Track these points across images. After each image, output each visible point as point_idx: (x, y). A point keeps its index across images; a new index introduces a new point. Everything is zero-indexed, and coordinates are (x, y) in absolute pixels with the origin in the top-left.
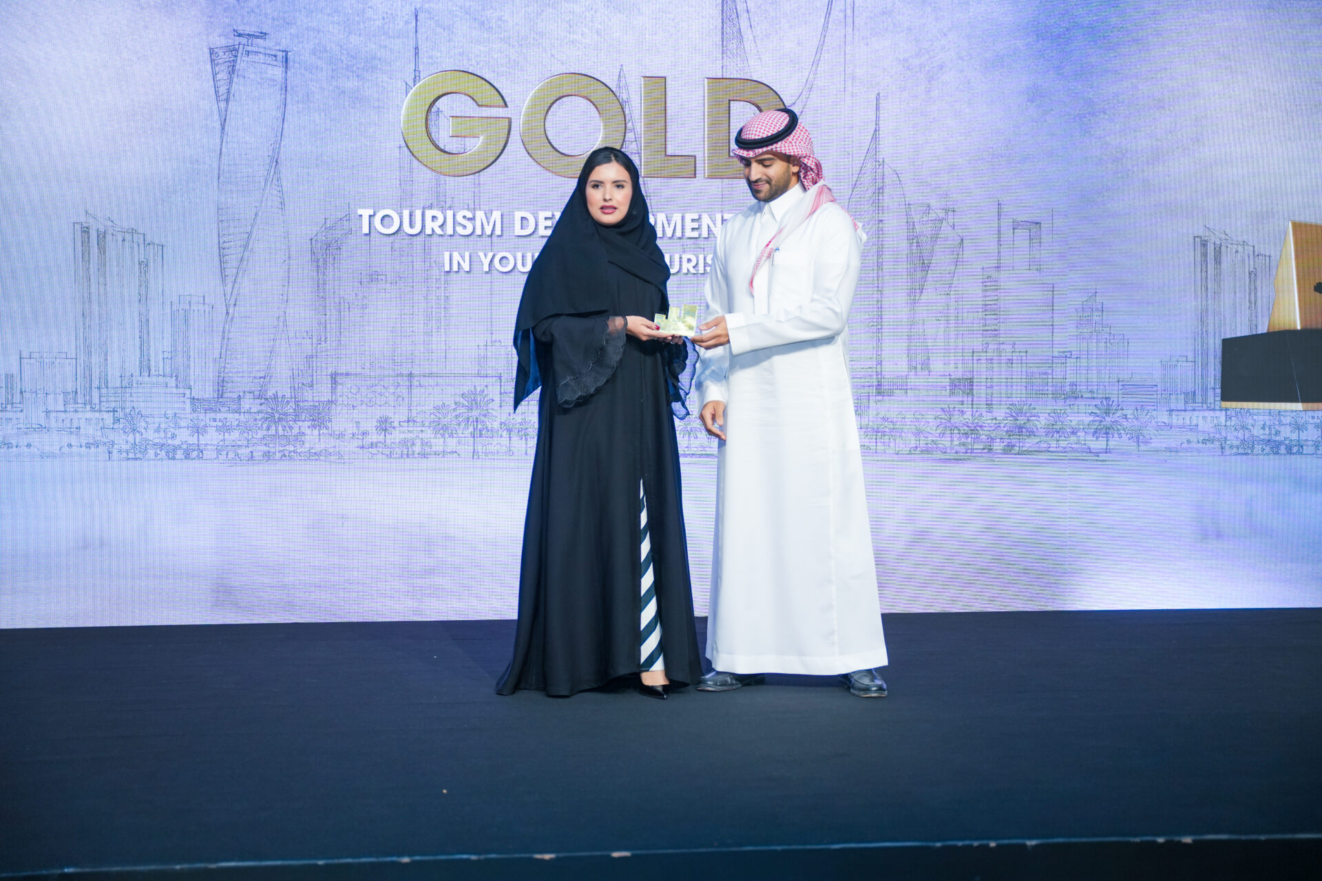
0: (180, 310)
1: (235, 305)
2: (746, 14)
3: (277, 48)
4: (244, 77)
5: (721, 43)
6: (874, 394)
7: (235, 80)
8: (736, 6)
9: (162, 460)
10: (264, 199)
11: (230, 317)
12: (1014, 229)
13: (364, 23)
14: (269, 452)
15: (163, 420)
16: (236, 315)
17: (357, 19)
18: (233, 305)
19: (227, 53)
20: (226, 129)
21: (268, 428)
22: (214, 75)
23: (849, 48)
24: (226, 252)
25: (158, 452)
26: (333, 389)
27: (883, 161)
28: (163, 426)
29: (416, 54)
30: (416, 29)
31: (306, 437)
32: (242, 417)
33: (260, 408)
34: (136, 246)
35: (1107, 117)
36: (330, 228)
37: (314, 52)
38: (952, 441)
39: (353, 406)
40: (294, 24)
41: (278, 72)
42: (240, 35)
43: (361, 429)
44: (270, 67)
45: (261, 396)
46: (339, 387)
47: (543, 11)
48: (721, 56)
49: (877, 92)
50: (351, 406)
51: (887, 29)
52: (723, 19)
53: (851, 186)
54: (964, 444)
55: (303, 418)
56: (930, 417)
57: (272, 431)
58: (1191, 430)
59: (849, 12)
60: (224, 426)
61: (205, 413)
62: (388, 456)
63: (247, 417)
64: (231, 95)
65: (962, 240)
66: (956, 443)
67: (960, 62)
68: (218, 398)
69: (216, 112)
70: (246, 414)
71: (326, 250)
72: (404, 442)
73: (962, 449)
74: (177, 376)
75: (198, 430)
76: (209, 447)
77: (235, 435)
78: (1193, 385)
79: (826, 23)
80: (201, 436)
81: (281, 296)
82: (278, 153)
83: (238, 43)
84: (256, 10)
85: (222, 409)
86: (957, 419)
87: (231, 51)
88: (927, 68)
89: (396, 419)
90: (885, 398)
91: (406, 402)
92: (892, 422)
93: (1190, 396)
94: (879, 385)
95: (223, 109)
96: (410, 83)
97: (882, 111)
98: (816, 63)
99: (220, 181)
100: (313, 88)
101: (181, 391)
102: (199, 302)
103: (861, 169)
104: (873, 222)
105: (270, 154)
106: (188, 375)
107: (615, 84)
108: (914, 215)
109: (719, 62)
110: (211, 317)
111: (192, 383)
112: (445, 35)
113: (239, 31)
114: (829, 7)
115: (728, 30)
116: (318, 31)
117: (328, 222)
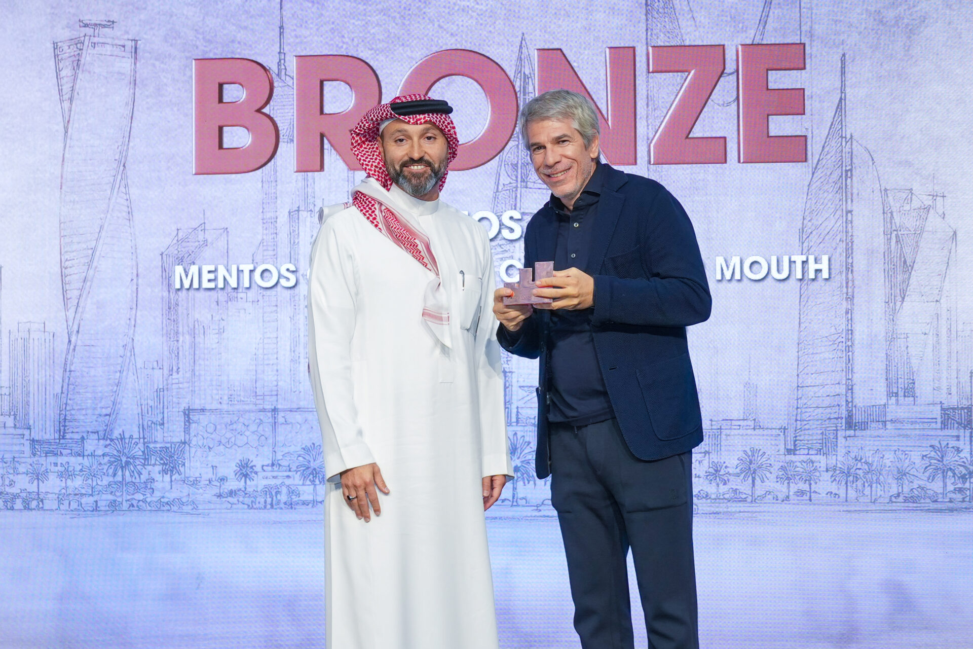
0: (20, 338)
1: (78, 332)
3: (126, 37)
4: (89, 72)
6: (844, 428)
7: (80, 76)
10: (110, 210)
11: (72, 347)
14: (115, 501)
16: (79, 343)
18: (75, 332)
19: (72, 47)
20: (70, 130)
21: (115, 475)
22: (58, 71)
24: (67, 272)
26: (187, 430)
27: (851, 136)
29: (281, 34)
30: (281, 5)
31: (156, 484)
32: (86, 462)
33: (107, 450)
36: (183, 240)
37: (166, 39)
38: (945, 485)
39: (209, 447)
40: (145, 9)
41: (126, 65)
42: (86, 26)
43: (220, 475)
44: (117, 59)
45: (106, 436)
46: (193, 426)
48: (644, 17)
49: (842, 53)
50: (207, 447)
53: (810, 169)
54: (960, 490)
55: (153, 462)
56: (916, 457)
57: (119, 478)
60: (67, 470)
61: (46, 456)
62: (249, 506)
63: (91, 461)
65: (955, 233)
66: (950, 487)
68: (60, 439)
69: (60, 112)
70: (90, 458)
71: (178, 266)
72: (267, 491)
73: (959, 496)
74: (15, 415)
75: (38, 476)
76: (50, 496)
77: (78, 482)
80: (40, 482)
81: (128, 322)
82: (126, 155)
83: (82, 35)
85: (64, 452)
86: (950, 458)
87: (76, 44)
88: (906, 21)
89: (258, 463)
90: (858, 433)
91: (270, 441)
92: (866, 463)
94: (850, 417)
95: (67, 110)
96: (274, 68)
97: (848, 75)
98: (763, 22)
99: (62, 190)
100: (165, 80)
101: (20, 431)
102: (39, 330)
103: (823, 147)
104: (839, 212)
105: (117, 157)
106: (27, 414)
107: (515, 56)
108: (892, 203)
109: (643, 25)
110: (52, 347)
111: (31, 422)
112: (314, 10)
113: (85, 22)
116: (171, 15)
117: (181, 235)
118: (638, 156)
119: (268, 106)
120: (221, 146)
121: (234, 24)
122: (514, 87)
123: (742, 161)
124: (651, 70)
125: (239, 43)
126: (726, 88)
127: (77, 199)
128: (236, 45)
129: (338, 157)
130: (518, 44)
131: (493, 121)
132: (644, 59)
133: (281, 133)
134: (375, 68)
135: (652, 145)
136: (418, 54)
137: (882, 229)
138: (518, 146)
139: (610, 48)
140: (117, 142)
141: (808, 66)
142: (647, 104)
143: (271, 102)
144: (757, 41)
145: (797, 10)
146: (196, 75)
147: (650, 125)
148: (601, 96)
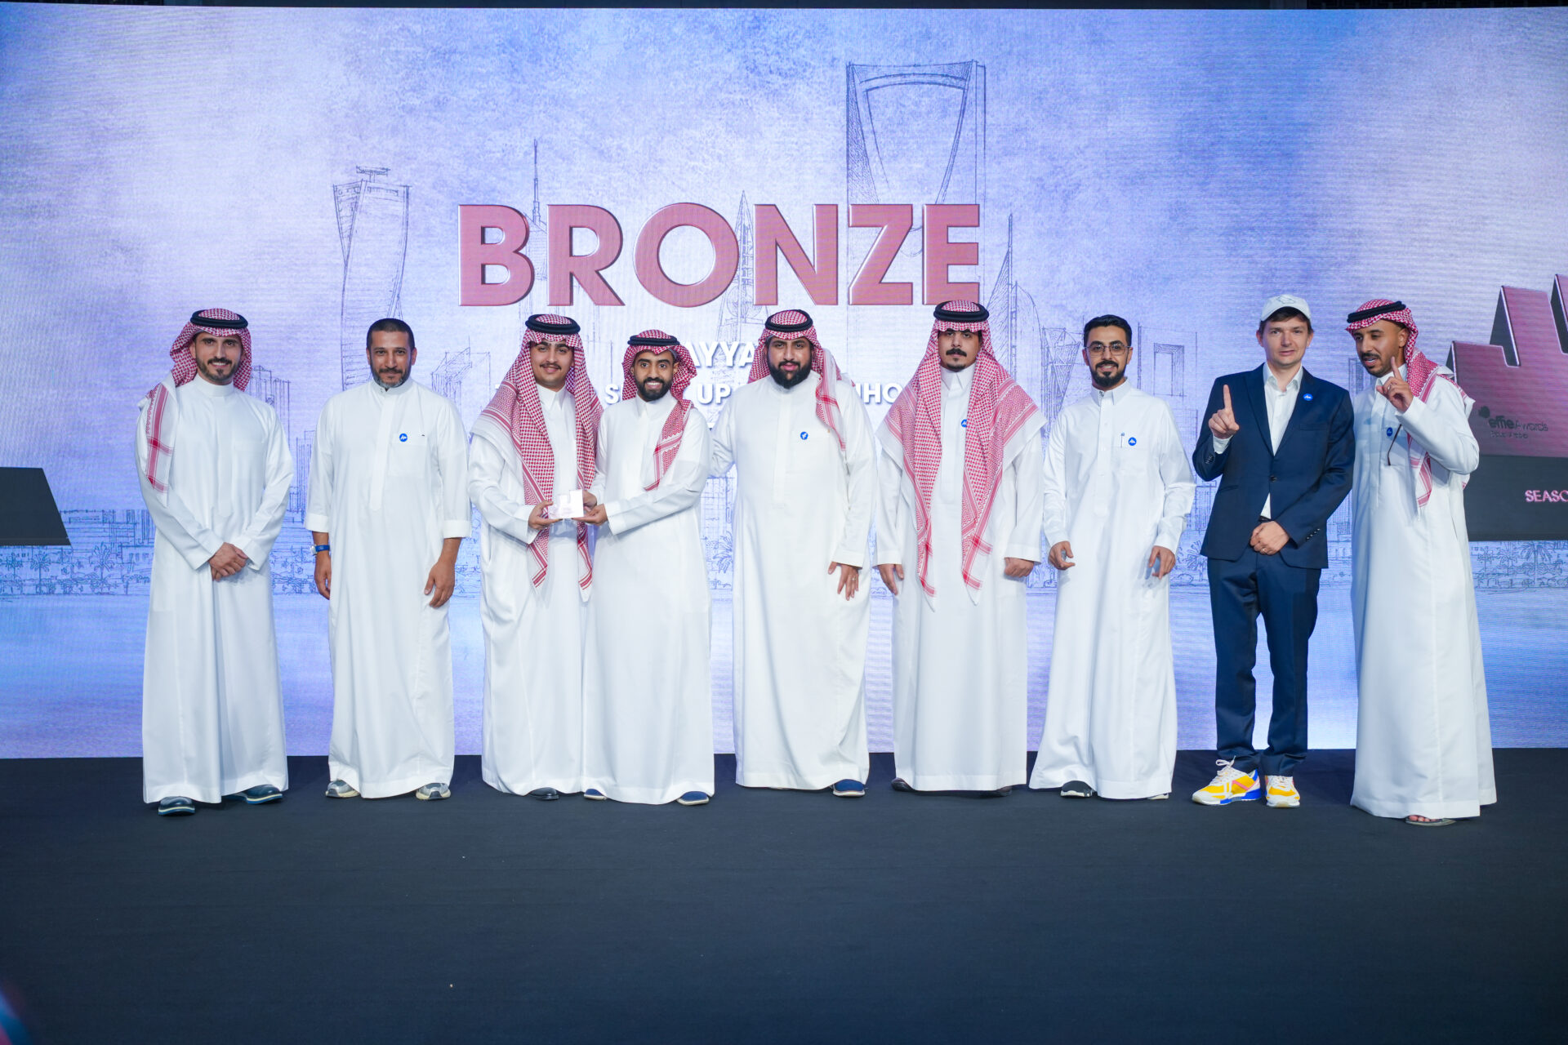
0: (305, 445)
2: (872, 136)
3: (399, 183)
4: (366, 213)
5: (846, 165)
7: (358, 216)
8: (861, 128)
9: (289, 593)
12: (1155, 352)
13: (484, 156)
15: (289, 554)
17: (477, 151)
19: (350, 190)
20: (349, 264)
22: (338, 211)
23: (980, 168)
25: (286, 586)
27: (1016, 285)
28: (290, 560)
29: (536, 185)
30: (535, 160)
34: (263, 384)
35: (1254, 234)
36: (452, 362)
37: (434, 186)
40: (415, 159)
41: (399, 208)
42: (363, 172)
44: (392, 203)
47: (662, 138)
48: (846, 180)
49: (1010, 213)
51: (1019, 148)
52: (848, 142)
58: (1344, 562)
59: (980, 132)
64: (354, 231)
67: (1098, 180)
69: (339, 249)
71: (446, 385)
78: (1344, 515)
79: (957, 142)
82: (400, 288)
83: (360, 180)
84: (378, 146)
87: (354, 188)
88: (1063, 187)
93: (1345, 527)
95: (346, 245)
96: (530, 215)
97: (1015, 232)
98: (945, 185)
99: (344, 317)
100: (434, 222)
103: (993, 293)
104: (1005, 348)
105: (391, 289)
107: (736, 210)
108: (1049, 340)
109: (845, 186)
112: (564, 165)
113: (362, 168)
114: (960, 124)
115: (854, 153)
116: (439, 165)
117: (448, 356)
118: (840, 297)
119: (524, 249)
120: (483, 282)
121: (494, 176)
122: (735, 237)
123: (925, 302)
124: (851, 225)
125: (499, 192)
126: (913, 242)
127: (356, 325)
128: (497, 194)
129: (585, 293)
130: (739, 201)
131: (717, 265)
132: (845, 215)
133: (536, 272)
134: (616, 217)
135: (851, 288)
136: (653, 205)
137: (1041, 360)
138: (739, 287)
139: (817, 205)
140: (392, 276)
141: (981, 224)
142: (848, 254)
143: (528, 245)
144: (939, 202)
145: (973, 177)
146: (462, 219)
147: (849, 271)
148: (809, 245)
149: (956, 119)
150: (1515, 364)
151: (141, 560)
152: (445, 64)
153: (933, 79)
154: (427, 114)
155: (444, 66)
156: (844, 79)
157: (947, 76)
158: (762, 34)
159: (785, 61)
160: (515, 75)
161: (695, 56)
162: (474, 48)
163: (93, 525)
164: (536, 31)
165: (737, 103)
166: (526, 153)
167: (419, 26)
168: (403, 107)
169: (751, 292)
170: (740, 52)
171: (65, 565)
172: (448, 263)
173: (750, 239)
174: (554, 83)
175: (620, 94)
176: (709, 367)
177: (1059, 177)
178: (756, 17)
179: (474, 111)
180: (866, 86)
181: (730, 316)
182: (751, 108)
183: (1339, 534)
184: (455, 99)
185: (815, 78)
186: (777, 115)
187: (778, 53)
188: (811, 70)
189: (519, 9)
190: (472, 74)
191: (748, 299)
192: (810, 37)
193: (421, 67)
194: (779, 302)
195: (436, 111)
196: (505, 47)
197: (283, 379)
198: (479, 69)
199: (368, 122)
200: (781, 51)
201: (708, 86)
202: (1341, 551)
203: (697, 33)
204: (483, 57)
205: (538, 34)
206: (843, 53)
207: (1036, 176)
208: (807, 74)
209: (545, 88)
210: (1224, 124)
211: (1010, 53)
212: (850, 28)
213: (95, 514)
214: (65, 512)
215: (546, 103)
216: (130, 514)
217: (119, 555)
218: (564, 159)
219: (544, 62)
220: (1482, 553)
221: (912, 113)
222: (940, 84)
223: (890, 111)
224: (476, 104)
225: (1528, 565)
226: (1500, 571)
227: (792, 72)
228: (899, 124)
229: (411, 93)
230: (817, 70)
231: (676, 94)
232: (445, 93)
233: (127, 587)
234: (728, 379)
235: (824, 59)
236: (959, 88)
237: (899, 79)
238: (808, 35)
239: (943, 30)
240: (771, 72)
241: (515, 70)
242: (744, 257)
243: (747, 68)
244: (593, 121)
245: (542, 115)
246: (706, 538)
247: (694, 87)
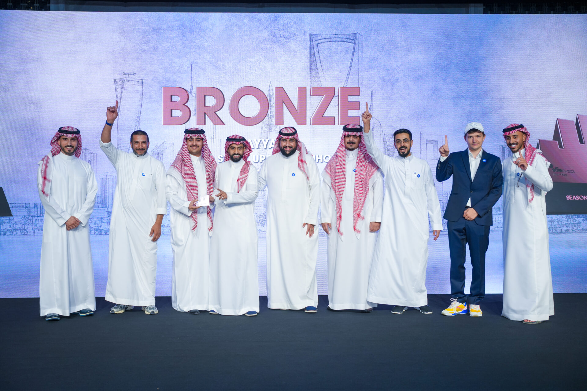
0: (103, 178)
2: (319, 61)
3: (139, 79)
4: (127, 90)
5: (309, 72)
7: (124, 91)
8: (315, 58)
9: (97, 235)
12: (427, 143)
13: (172, 68)
15: (97, 220)
17: (169, 67)
19: (121, 81)
22: (116, 89)
23: (360, 74)
25: (95, 232)
27: (374, 118)
28: (97, 222)
29: (191, 79)
30: (191, 70)
34: (87, 155)
35: (464, 99)
36: (159, 146)
37: (153, 80)
40: (146, 69)
41: (139, 88)
42: (126, 74)
44: (136, 86)
47: (240, 62)
48: (309, 78)
49: (371, 90)
51: (375, 66)
52: (310, 63)
58: (498, 223)
59: (360, 59)
64: (122, 97)
67: (405, 78)
71: (157, 155)
74: (102, 203)
78: (499, 204)
79: (351, 63)
82: (140, 118)
83: (124, 77)
84: (131, 64)
88: (392, 80)
93: (498, 209)
96: (189, 91)
97: (373, 97)
98: (347, 80)
99: (118, 129)
100: (153, 93)
101: (104, 209)
102: (110, 175)
105: (136, 119)
106: (106, 203)
107: (268, 89)
108: (386, 138)
109: (309, 80)
110: (114, 181)
111: (108, 206)
112: (202, 72)
113: (125, 73)
114: (353, 56)
115: (312, 67)
116: (155, 72)
117: (158, 145)
118: (307, 122)
120: (171, 116)
121: (176, 76)
122: (267, 99)
123: (340, 124)
124: (311, 95)
125: (177, 82)
126: (335, 101)
127: (123, 132)
129: (210, 120)
130: (269, 85)
131: (260, 110)
132: (309, 91)
133: (192, 112)
134: (222, 92)
135: (311, 119)
136: (236, 87)
137: (383, 146)
138: (268, 118)
139: (298, 87)
140: (136, 114)
141: (361, 94)
142: (310, 106)
143: (188, 102)
144: (345, 86)
145: (358, 76)
146: (163, 92)
147: (311, 112)
148: (295, 103)
149: (351, 55)
150: (562, 148)
151: (40, 222)
152: (157, 33)
153: (342, 40)
154: (150, 52)
155: (157, 34)
156: (309, 40)
157: (348, 39)
158: (277, 23)
159: (286, 33)
160: (184, 38)
161: (252, 31)
162: (168, 27)
163: (22, 209)
164: (192, 21)
165: (268, 48)
166: (188, 67)
167: (147, 19)
168: (141, 49)
169: (273, 120)
170: (269, 29)
171: (10, 224)
172: (158, 109)
173: (273, 100)
174: (199, 41)
175: (223, 45)
176: (257, 148)
177: (390, 77)
178: (275, 16)
179: (168, 51)
180: (317, 42)
181: (265, 129)
182: (273, 50)
183: (496, 212)
184: (161, 46)
185: (298, 39)
186: (283, 53)
187: (284, 30)
188: (296, 36)
189: (185, 13)
190: (168, 37)
191: (272, 123)
192: (296, 24)
193: (148, 34)
194: (284, 124)
195: (154, 51)
196: (180, 27)
197: (95, 153)
198: (170, 35)
199: (127, 55)
200: (285, 29)
201: (257, 42)
202: (497, 218)
203: (253, 22)
204: (172, 31)
205: (192, 22)
206: (308, 29)
207: (381, 76)
208: (295, 37)
209: (195, 42)
210: (452, 57)
211: (371, 30)
212: (311, 20)
213: (22, 204)
214: (11, 204)
215: (195, 48)
216: (36, 204)
217: (31, 220)
218: (202, 70)
219: (195, 33)
220: (550, 219)
221: (335, 53)
222: (345, 42)
223: (326, 52)
224: (169, 49)
225: (568, 224)
226: (557, 226)
227: (289, 37)
228: (329, 57)
229: (143, 45)
230: (298, 36)
231: (245, 45)
232: (157, 44)
233: (34, 232)
234: (265, 153)
235: (301, 32)
236: (352, 43)
237: (329, 40)
238: (295, 23)
239: (346, 21)
240: (281, 37)
241: (184, 36)
242: (271, 107)
243: (272, 35)
244: (213, 55)
245: (194, 53)
246: (256, 214)
247: (252, 42)
